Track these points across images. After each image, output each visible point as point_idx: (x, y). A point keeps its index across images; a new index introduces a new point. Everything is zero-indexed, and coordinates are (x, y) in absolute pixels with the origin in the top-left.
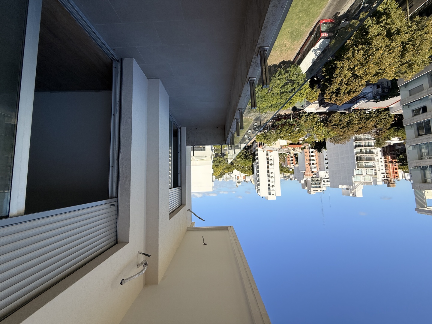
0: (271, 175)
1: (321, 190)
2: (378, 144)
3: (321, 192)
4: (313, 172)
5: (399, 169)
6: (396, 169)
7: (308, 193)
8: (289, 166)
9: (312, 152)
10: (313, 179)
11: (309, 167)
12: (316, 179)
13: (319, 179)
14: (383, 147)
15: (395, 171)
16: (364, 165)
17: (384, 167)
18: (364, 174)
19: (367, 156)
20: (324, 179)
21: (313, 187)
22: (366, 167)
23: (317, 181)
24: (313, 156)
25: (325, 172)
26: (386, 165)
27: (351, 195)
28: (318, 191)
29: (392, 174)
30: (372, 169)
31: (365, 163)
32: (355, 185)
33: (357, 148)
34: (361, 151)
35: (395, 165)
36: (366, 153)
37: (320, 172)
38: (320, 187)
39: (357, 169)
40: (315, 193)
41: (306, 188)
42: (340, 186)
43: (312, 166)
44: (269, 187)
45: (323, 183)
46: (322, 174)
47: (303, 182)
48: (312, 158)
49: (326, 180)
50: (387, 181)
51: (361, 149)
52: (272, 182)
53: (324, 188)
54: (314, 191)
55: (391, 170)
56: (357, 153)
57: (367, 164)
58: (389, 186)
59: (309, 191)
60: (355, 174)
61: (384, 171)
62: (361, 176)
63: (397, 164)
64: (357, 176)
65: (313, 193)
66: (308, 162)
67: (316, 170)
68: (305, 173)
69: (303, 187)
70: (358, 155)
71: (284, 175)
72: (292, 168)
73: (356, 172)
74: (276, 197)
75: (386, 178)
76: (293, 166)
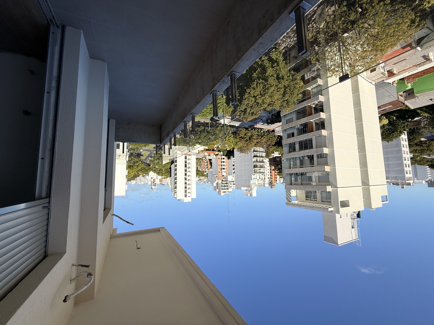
0: (188, 178)
1: (228, 192)
2: (267, 156)
3: (229, 193)
4: (223, 176)
5: (278, 175)
6: (276, 175)
7: (218, 194)
8: (204, 170)
9: (224, 159)
10: (223, 182)
11: (221, 172)
12: (225, 182)
13: (227, 182)
14: (270, 159)
15: (275, 176)
16: (258, 171)
17: (269, 174)
18: (258, 178)
19: (260, 164)
20: (231, 182)
21: (223, 189)
22: (260, 173)
23: (225, 184)
24: (224, 162)
25: (232, 176)
26: (271, 172)
27: (249, 195)
28: (226, 192)
29: (274, 179)
30: (263, 175)
31: (259, 169)
32: (252, 187)
33: (254, 158)
34: (257, 160)
35: (276, 172)
36: (260, 162)
37: (228, 176)
38: (228, 189)
39: (254, 174)
40: (224, 194)
41: (217, 190)
42: (243, 188)
43: (223, 170)
44: (186, 189)
45: (230, 186)
46: (230, 178)
47: (215, 185)
48: (223, 164)
49: (232, 183)
50: (271, 184)
51: (257, 159)
52: (189, 184)
53: (230, 190)
54: (223, 192)
55: (273, 176)
56: (254, 162)
57: (260, 170)
58: (272, 187)
59: (219, 193)
60: (252, 179)
61: (269, 176)
62: (256, 180)
63: (277, 171)
64: (254, 180)
65: (222, 194)
66: (220, 167)
67: (226, 174)
68: (217, 176)
69: (215, 190)
70: (255, 163)
71: (200, 178)
72: (207, 172)
73: (253, 177)
74: (192, 199)
75: (270, 182)
76: (208, 170)
